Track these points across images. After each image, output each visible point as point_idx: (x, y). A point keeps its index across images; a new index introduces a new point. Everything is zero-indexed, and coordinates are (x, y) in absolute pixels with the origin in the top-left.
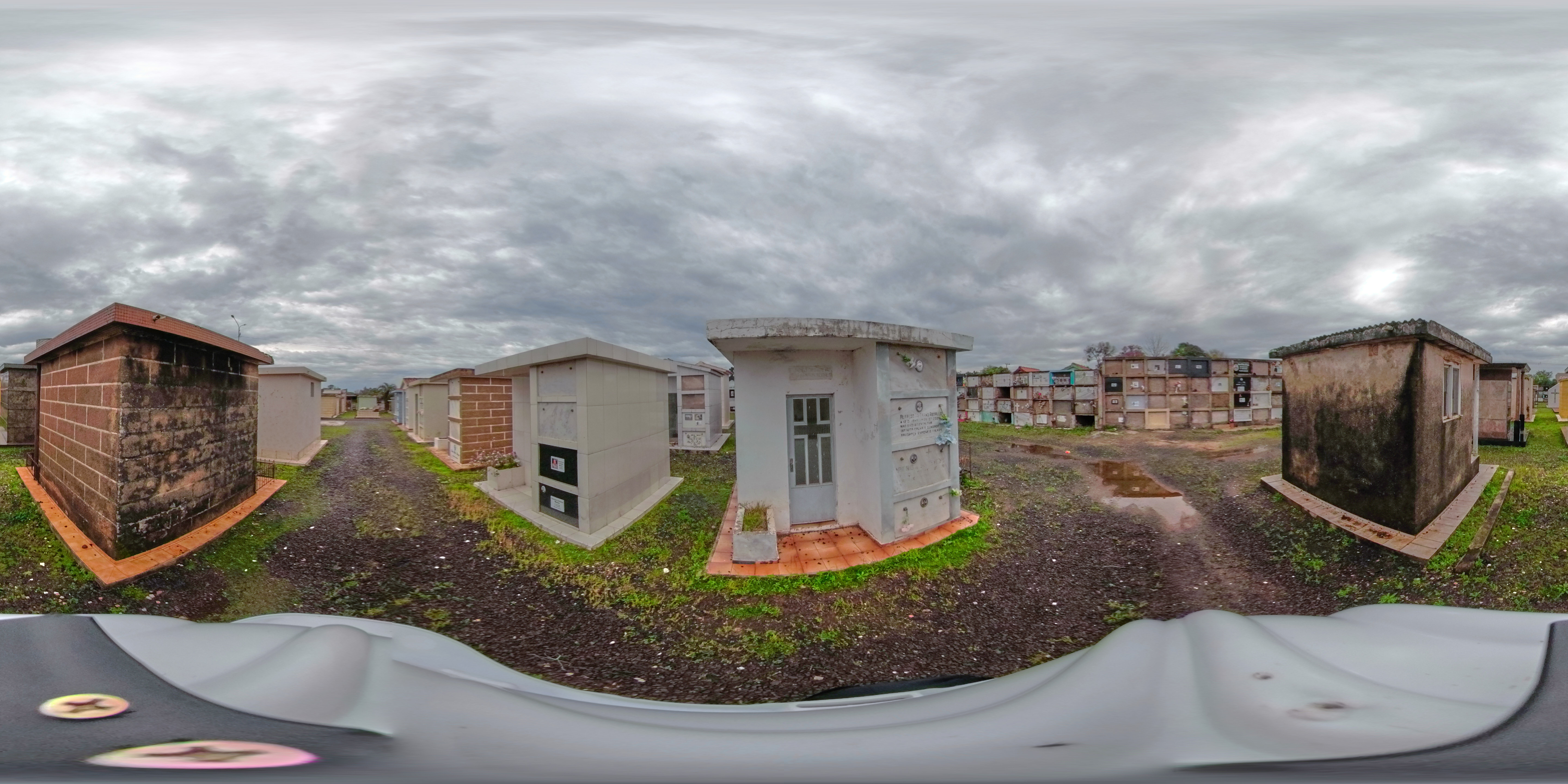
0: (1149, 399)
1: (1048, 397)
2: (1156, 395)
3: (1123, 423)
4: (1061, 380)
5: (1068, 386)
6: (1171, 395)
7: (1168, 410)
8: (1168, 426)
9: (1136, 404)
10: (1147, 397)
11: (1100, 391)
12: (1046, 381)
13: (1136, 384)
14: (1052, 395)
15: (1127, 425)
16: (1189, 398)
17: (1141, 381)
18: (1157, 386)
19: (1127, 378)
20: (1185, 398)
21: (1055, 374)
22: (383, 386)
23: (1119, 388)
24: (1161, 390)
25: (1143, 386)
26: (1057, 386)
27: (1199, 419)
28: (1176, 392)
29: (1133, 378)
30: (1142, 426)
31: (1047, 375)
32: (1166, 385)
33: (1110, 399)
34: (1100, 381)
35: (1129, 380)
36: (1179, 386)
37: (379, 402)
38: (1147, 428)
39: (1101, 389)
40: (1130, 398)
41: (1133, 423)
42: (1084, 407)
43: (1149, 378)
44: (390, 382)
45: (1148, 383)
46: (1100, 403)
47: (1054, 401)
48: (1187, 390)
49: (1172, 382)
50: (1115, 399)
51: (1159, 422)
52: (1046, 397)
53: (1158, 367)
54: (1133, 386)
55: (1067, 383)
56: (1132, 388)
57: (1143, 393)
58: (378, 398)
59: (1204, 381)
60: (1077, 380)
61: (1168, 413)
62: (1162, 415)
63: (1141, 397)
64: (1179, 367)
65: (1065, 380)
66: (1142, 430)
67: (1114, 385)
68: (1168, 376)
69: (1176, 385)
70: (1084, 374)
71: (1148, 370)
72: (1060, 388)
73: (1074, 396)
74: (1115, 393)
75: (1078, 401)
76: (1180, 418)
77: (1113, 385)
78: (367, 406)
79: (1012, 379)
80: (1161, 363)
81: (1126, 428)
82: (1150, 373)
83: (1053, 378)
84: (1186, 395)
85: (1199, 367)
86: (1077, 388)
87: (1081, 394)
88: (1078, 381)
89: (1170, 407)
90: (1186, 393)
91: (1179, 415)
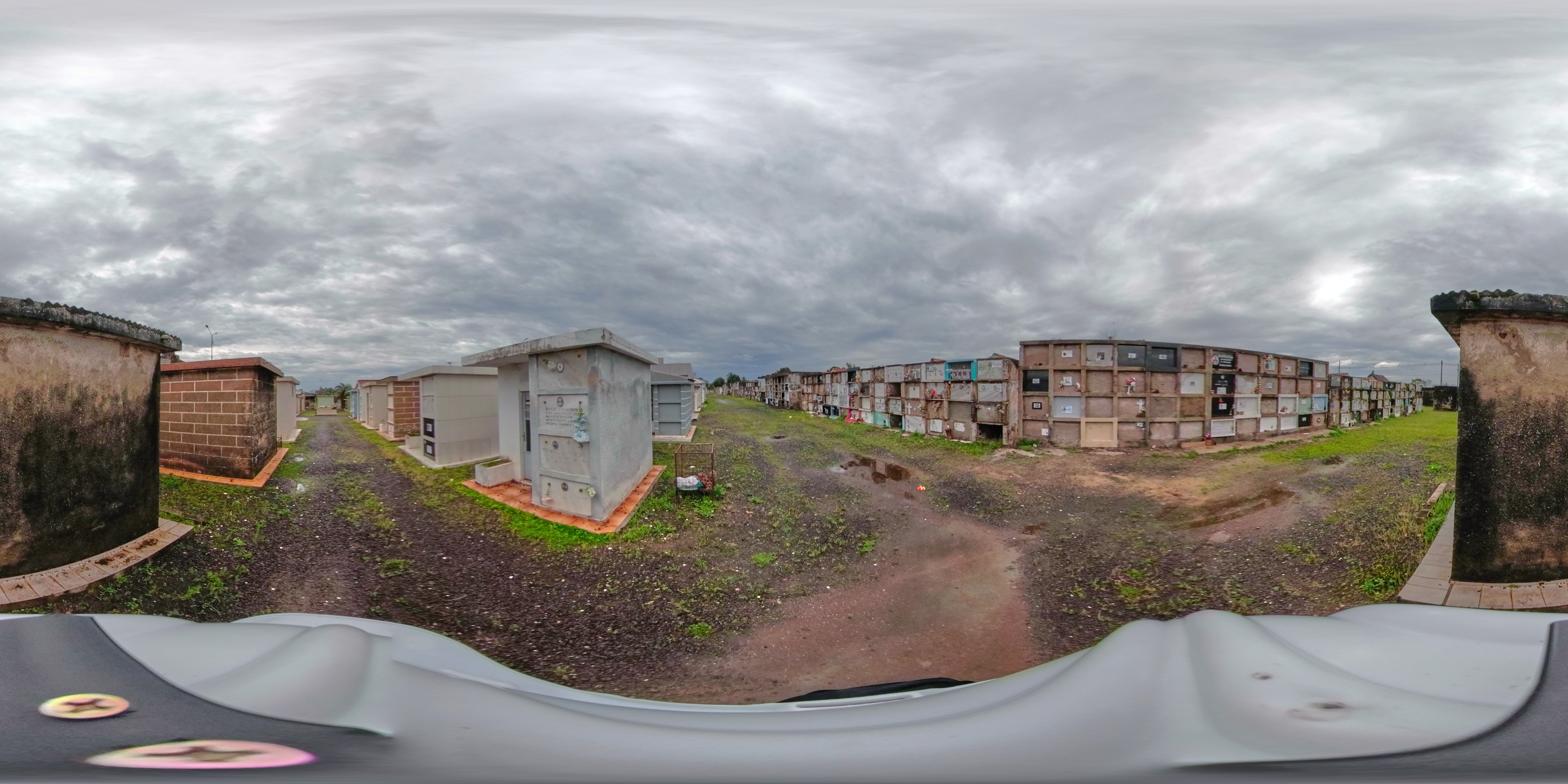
0: (1087, 403)
1: (944, 396)
2: (1097, 397)
3: (1048, 437)
4: (960, 374)
5: (969, 382)
6: (1119, 398)
7: (1115, 420)
8: (1114, 444)
9: (1067, 410)
10: (1084, 399)
11: (1014, 388)
12: (943, 374)
13: (1068, 380)
14: (948, 393)
15: (1054, 440)
16: (1148, 403)
17: (1076, 375)
18: (1099, 384)
19: (1055, 371)
20: (1141, 403)
21: (954, 364)
22: (339, 387)
23: (1043, 386)
24: (1106, 391)
25: (1078, 384)
26: (955, 382)
27: (1161, 434)
28: (1129, 393)
29: (1064, 372)
30: (1076, 443)
31: (943, 367)
32: (1113, 383)
33: (1029, 402)
34: (1016, 375)
35: (1059, 375)
36: (1133, 384)
37: (335, 402)
38: (1083, 446)
39: (1015, 386)
40: (1059, 401)
41: (1063, 437)
42: (989, 413)
43: (1089, 371)
44: (346, 382)
45: (1087, 378)
46: (1013, 407)
47: (951, 402)
48: (1144, 391)
49: (1124, 379)
50: (1036, 401)
51: (1101, 437)
52: (940, 396)
53: (1101, 355)
54: (1063, 383)
55: (967, 377)
56: (1063, 387)
57: (1078, 394)
58: (335, 398)
59: (1170, 378)
60: (980, 373)
61: (1115, 425)
62: (1107, 427)
63: (1076, 400)
64: (1129, 355)
65: (965, 374)
66: (1076, 449)
67: (1036, 381)
68: (1116, 368)
69: (1128, 383)
70: (991, 366)
71: (1087, 360)
72: (959, 385)
73: (975, 396)
74: (1036, 393)
75: (982, 403)
76: (1134, 432)
77: (1033, 382)
78: (325, 404)
79: (903, 372)
80: (1106, 350)
81: (1052, 444)
82: (1089, 365)
83: (950, 370)
84: (1143, 398)
85: (1162, 357)
86: (980, 386)
87: (986, 393)
88: (982, 374)
89: (1118, 415)
90: (1143, 395)
91: (1132, 427)
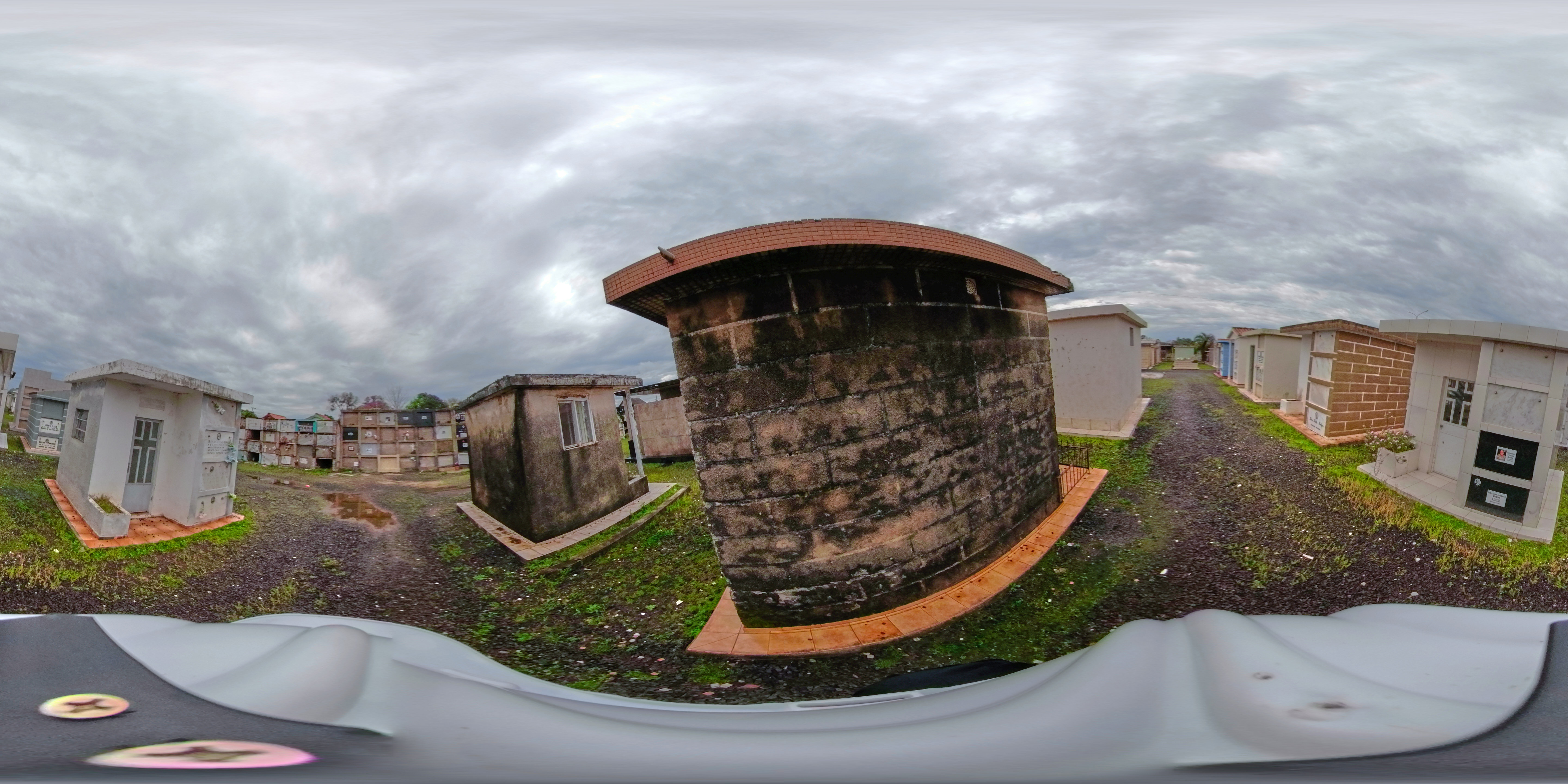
0: (381, 447)
1: (293, 441)
2: (387, 443)
3: (358, 467)
4: (305, 428)
5: (311, 433)
6: (400, 443)
7: (398, 456)
8: (398, 469)
9: (370, 451)
10: (379, 445)
11: (338, 438)
12: (292, 428)
13: (369, 433)
14: (297, 440)
15: (362, 468)
16: (417, 445)
17: (374, 430)
18: (388, 435)
19: (362, 428)
20: (412, 446)
21: (300, 422)
23: (355, 437)
24: (391, 439)
25: (375, 436)
26: (302, 433)
27: (425, 464)
28: (405, 440)
29: (367, 428)
30: (375, 470)
31: (293, 423)
32: (395, 434)
33: (346, 446)
34: (338, 430)
35: (364, 430)
36: (407, 435)
38: (379, 471)
39: (339, 437)
40: (364, 446)
41: (366, 466)
42: (324, 452)
43: (381, 428)
45: (380, 432)
46: (338, 449)
47: (298, 445)
48: (415, 438)
49: (402, 432)
50: (350, 446)
51: (389, 466)
52: (291, 441)
53: (389, 419)
54: (367, 435)
55: (310, 431)
56: (367, 437)
57: (376, 442)
59: (429, 430)
60: (318, 428)
61: (398, 460)
62: (392, 461)
63: (375, 445)
64: (406, 418)
65: (309, 428)
66: (375, 473)
67: (351, 434)
68: (397, 426)
69: (405, 434)
70: (325, 424)
71: (380, 422)
72: (304, 435)
73: (315, 442)
74: (351, 441)
75: (319, 446)
76: (409, 463)
77: (349, 434)
79: (262, 424)
80: (392, 416)
81: (361, 471)
82: (382, 424)
83: (298, 425)
84: (414, 443)
85: (424, 418)
86: (319, 436)
87: (322, 440)
88: (320, 429)
89: (399, 453)
90: (414, 441)
91: (408, 460)
